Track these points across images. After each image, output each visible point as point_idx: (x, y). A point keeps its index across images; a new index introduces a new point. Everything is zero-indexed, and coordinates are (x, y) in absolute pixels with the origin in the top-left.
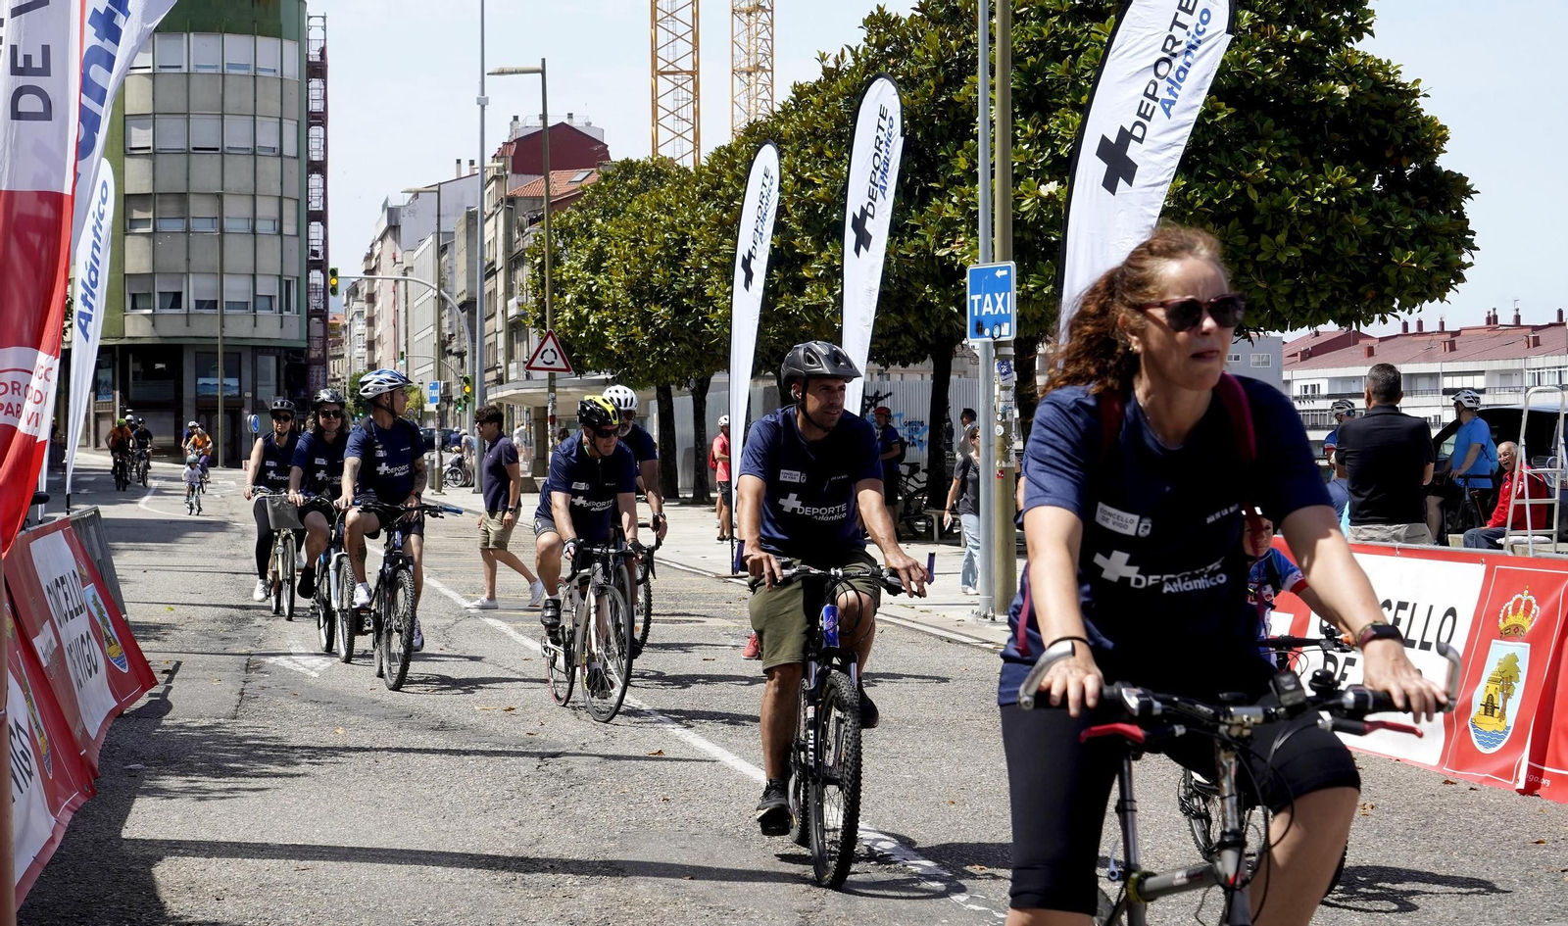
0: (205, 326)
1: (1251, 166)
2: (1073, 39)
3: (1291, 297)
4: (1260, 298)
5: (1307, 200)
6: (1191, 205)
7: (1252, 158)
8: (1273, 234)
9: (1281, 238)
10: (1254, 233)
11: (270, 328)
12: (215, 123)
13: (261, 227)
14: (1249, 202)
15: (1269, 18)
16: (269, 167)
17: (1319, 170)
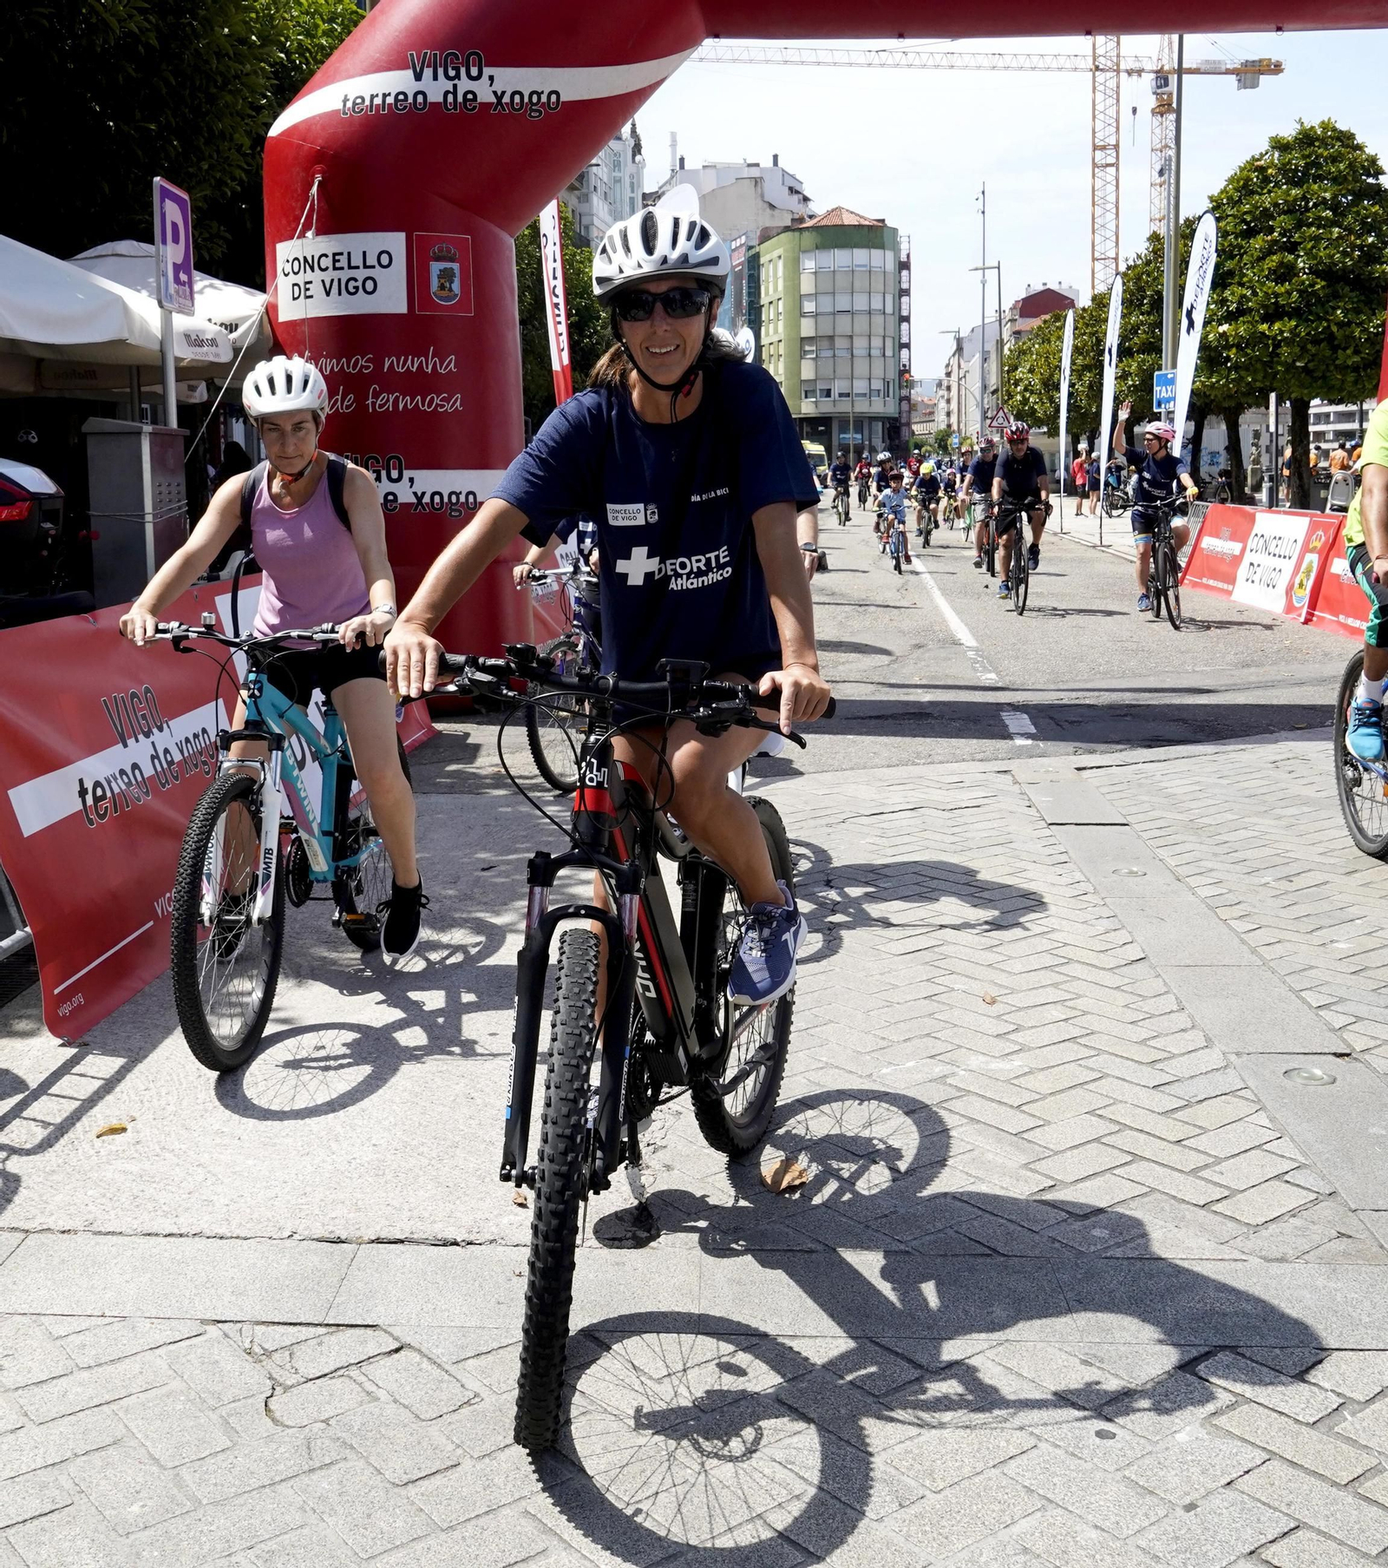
0: (844, 407)
1: (1333, 313)
2: (1242, 247)
3: (1356, 382)
4: (1338, 384)
5: (1365, 330)
6: (1298, 335)
7: (1335, 309)
8: (1345, 349)
9: (1349, 352)
10: (1335, 349)
11: (879, 407)
12: (849, 297)
13: (873, 352)
14: (1332, 333)
15: (1350, 230)
16: (878, 320)
17: (1374, 314)
